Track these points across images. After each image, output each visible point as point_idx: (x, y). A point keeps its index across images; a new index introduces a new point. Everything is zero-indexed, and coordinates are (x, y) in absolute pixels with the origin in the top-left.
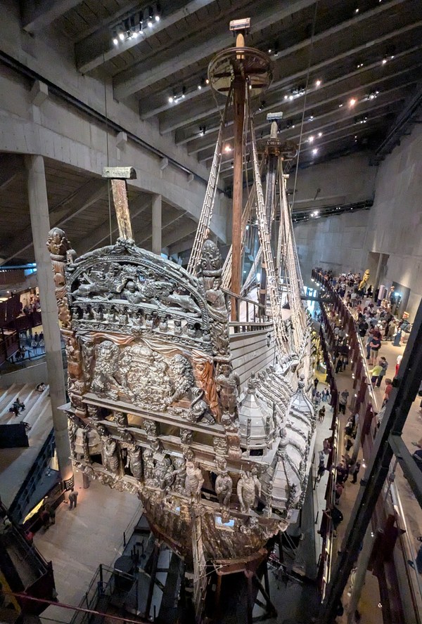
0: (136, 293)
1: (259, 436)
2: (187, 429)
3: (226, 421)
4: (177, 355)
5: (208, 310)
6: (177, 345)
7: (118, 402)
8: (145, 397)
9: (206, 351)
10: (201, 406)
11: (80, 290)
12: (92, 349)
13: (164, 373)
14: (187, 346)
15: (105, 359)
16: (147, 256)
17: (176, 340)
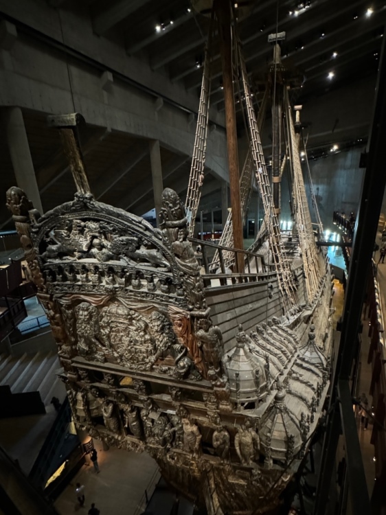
0: (104, 250)
1: (249, 389)
2: (175, 387)
3: (212, 376)
4: (154, 313)
5: (176, 264)
6: (153, 303)
7: (106, 363)
8: (129, 357)
9: (182, 306)
10: (185, 362)
11: (48, 251)
12: (72, 311)
13: (145, 331)
14: (162, 302)
15: (84, 321)
16: (107, 210)
17: (151, 297)
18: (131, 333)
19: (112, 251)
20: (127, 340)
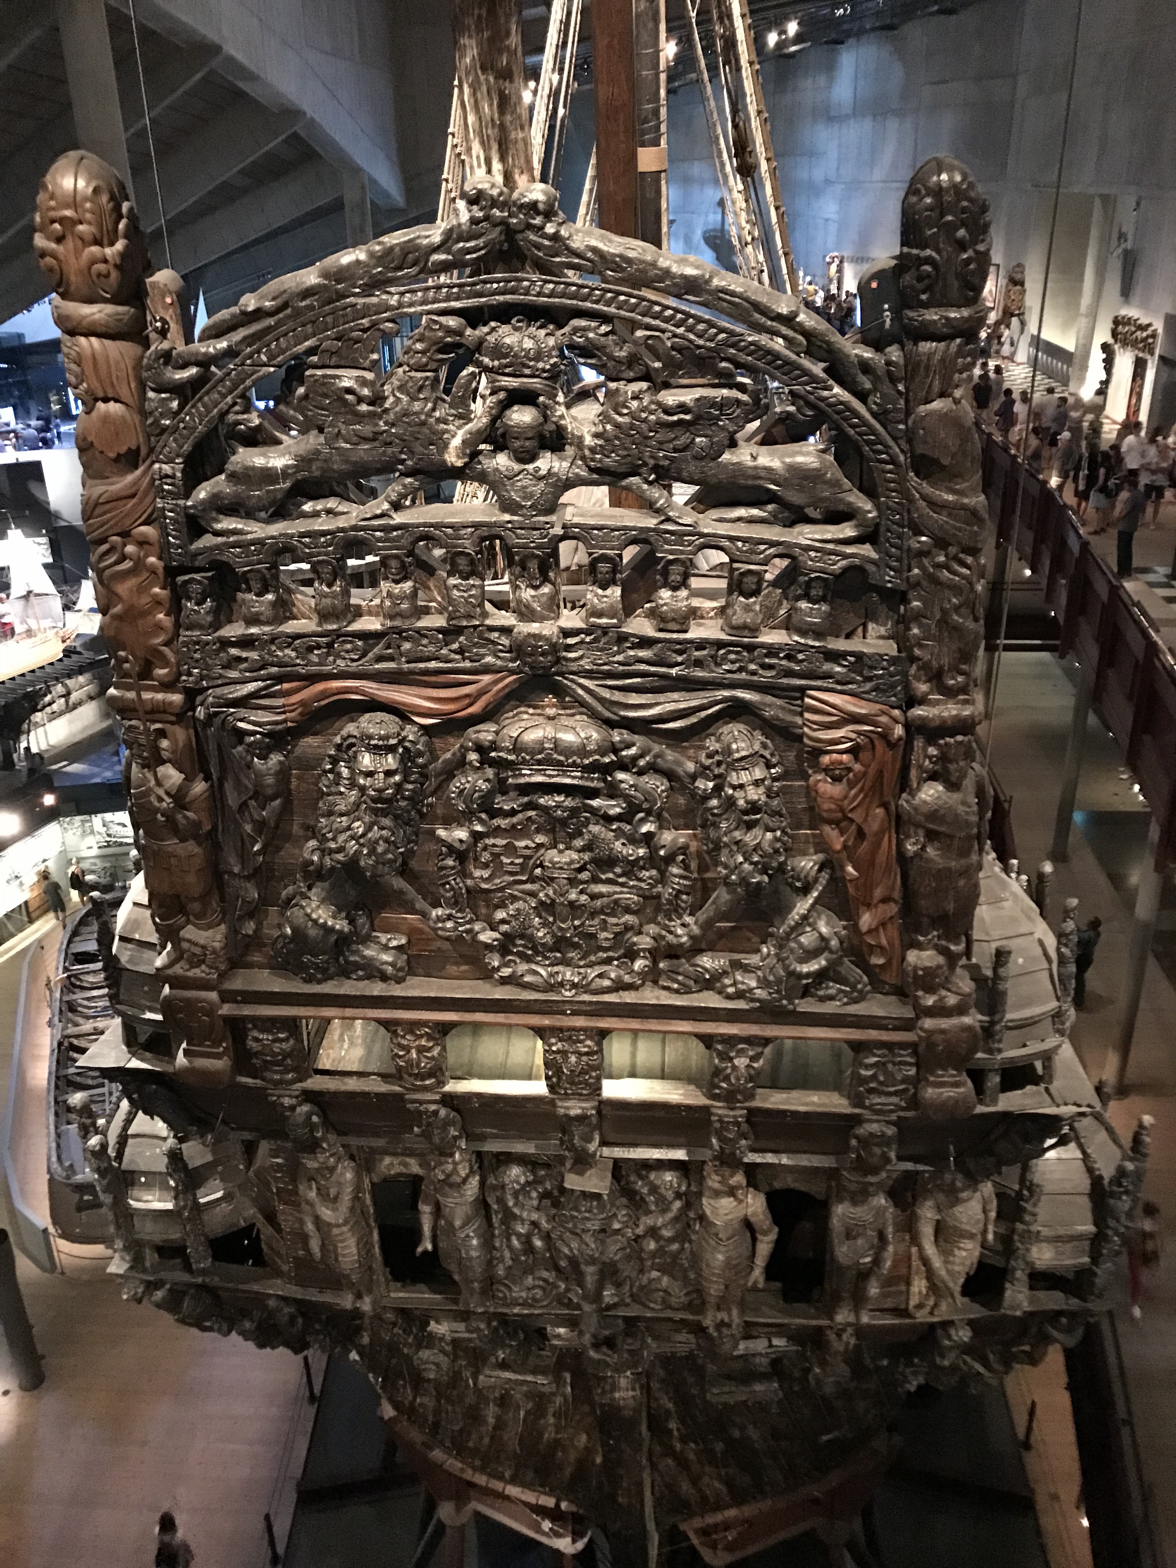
0: (548, 460)
2: (747, 1039)
3: (926, 973)
5: (911, 500)
6: (733, 686)
7: (412, 981)
8: (554, 935)
9: (876, 689)
10: (824, 930)
11: (233, 477)
12: (280, 762)
13: (659, 817)
14: (785, 681)
15: (375, 800)
16: (629, 261)
17: (733, 662)
18: (595, 829)
19: (601, 461)
20: (572, 862)
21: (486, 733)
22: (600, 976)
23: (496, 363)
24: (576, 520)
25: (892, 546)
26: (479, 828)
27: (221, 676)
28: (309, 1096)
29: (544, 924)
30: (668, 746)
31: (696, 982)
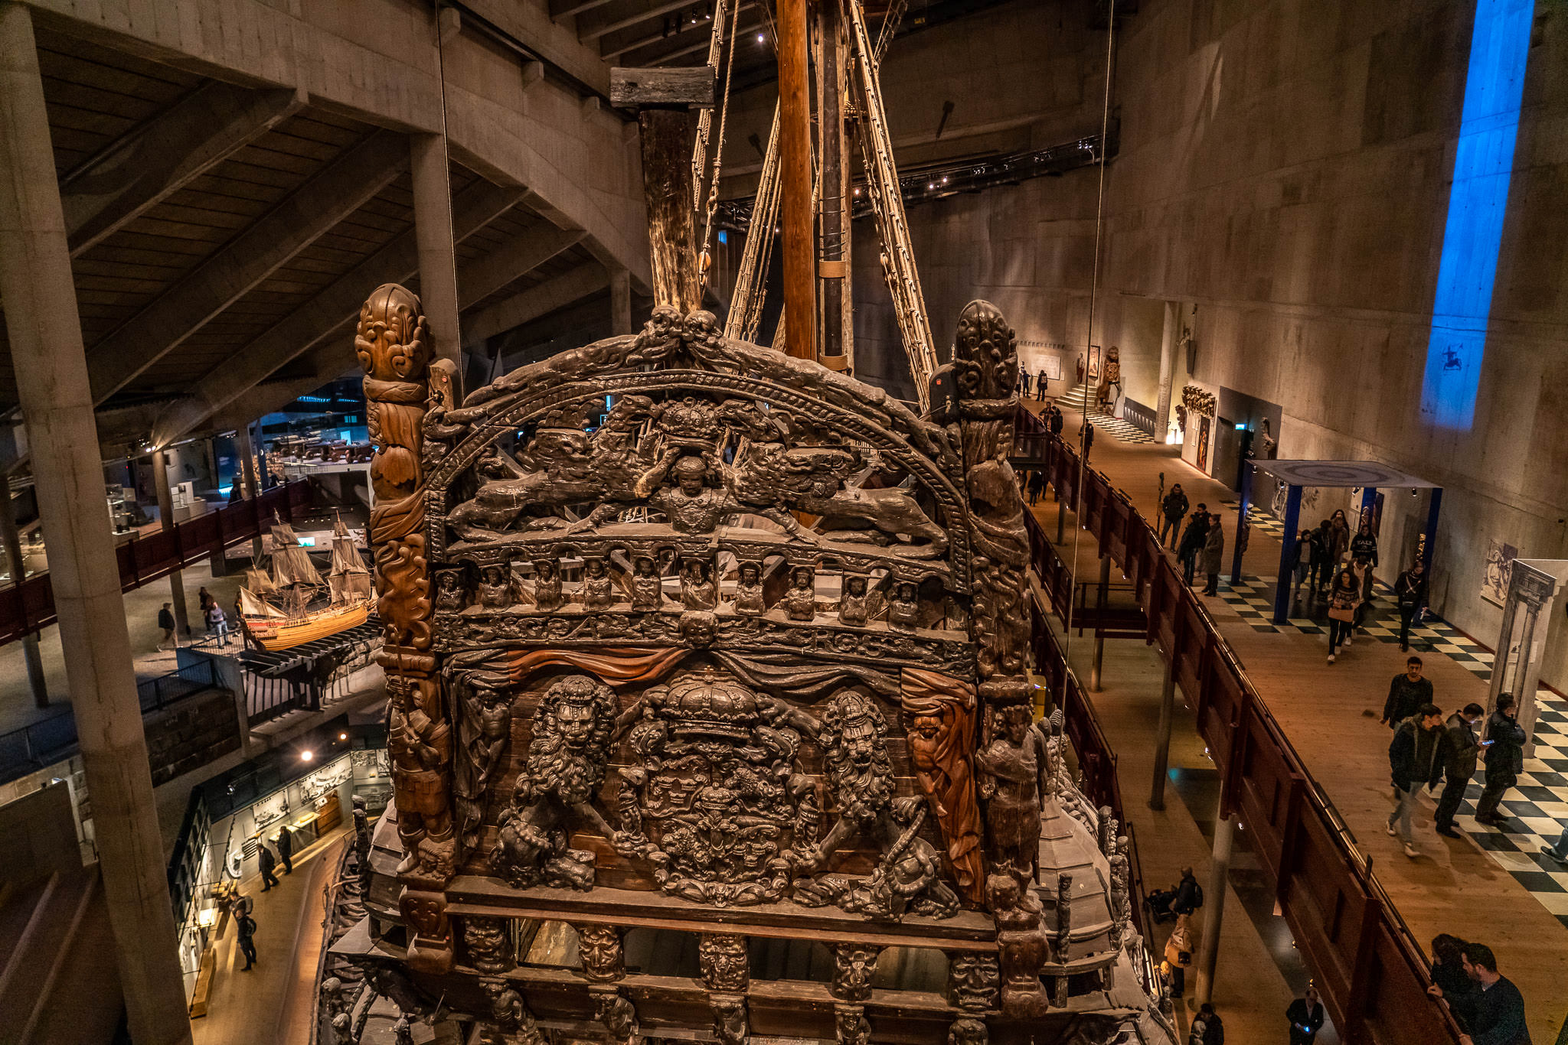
2: (863, 946)
3: (1002, 894)
4: (848, 696)
5: (971, 531)
6: (847, 662)
7: (597, 890)
8: (710, 857)
9: (954, 668)
10: (922, 857)
11: (481, 501)
12: (504, 711)
13: (792, 762)
14: (886, 660)
15: (572, 743)
16: (766, 363)
17: (847, 644)
18: (742, 771)
19: (746, 497)
20: (724, 797)
21: (659, 693)
22: (746, 891)
23: (672, 428)
24: (728, 537)
25: (960, 562)
26: (652, 768)
27: (463, 645)
28: (514, 984)
29: (703, 847)
30: (800, 707)
31: (822, 898)
